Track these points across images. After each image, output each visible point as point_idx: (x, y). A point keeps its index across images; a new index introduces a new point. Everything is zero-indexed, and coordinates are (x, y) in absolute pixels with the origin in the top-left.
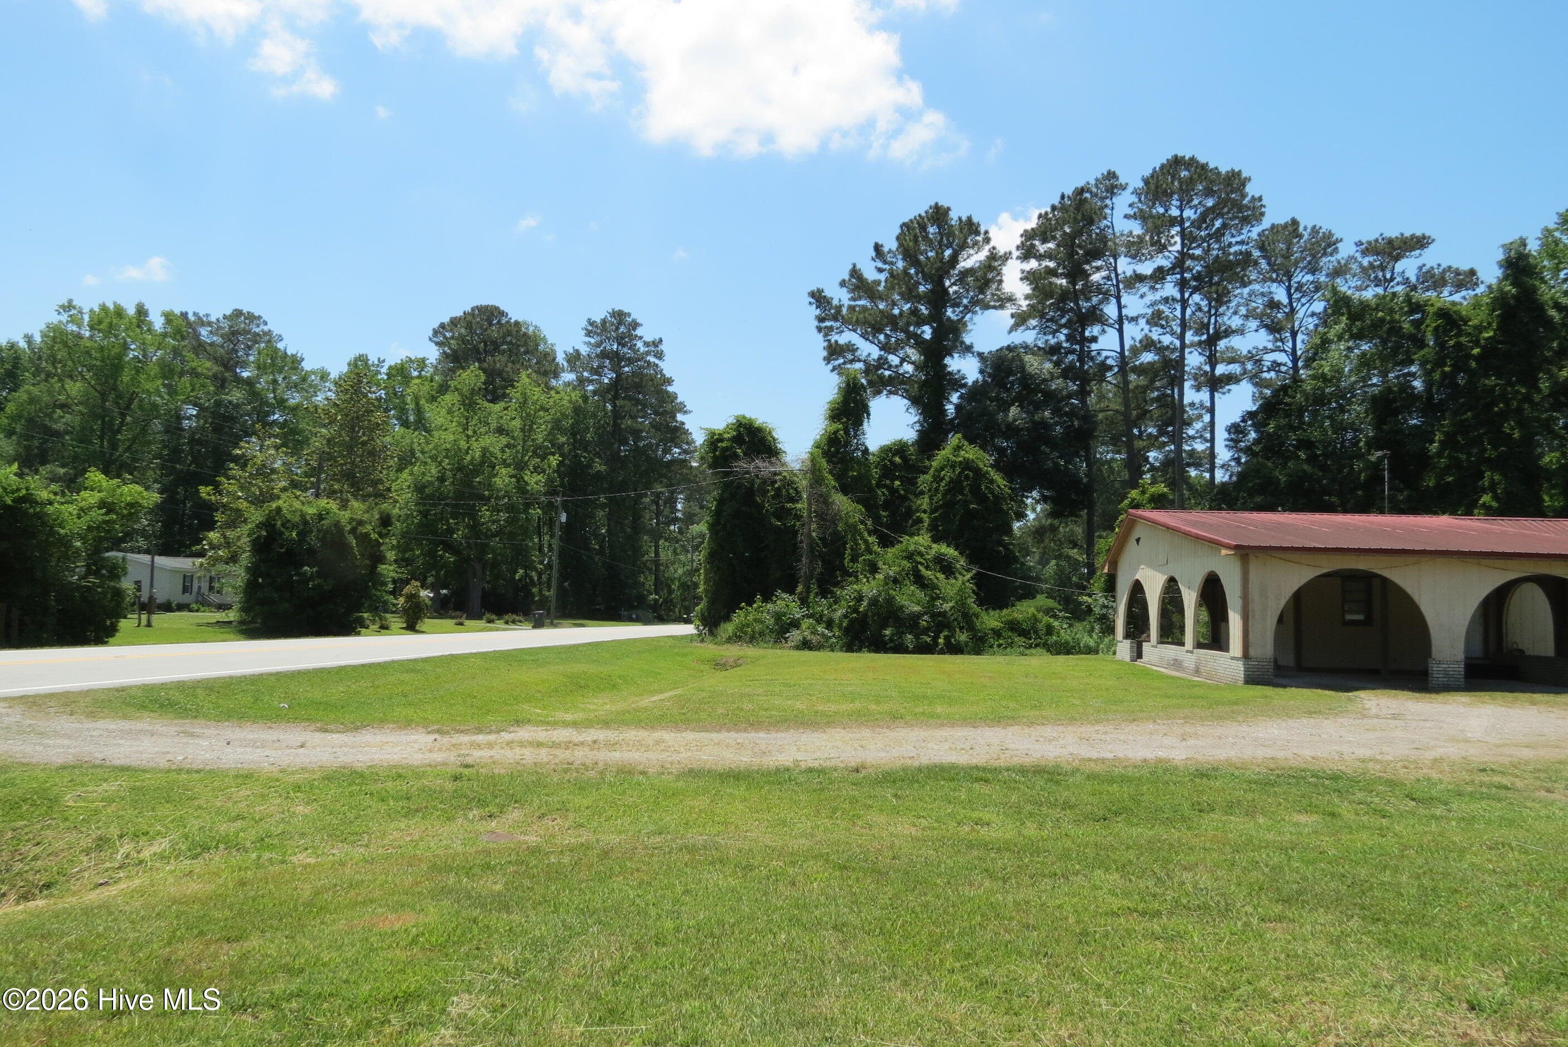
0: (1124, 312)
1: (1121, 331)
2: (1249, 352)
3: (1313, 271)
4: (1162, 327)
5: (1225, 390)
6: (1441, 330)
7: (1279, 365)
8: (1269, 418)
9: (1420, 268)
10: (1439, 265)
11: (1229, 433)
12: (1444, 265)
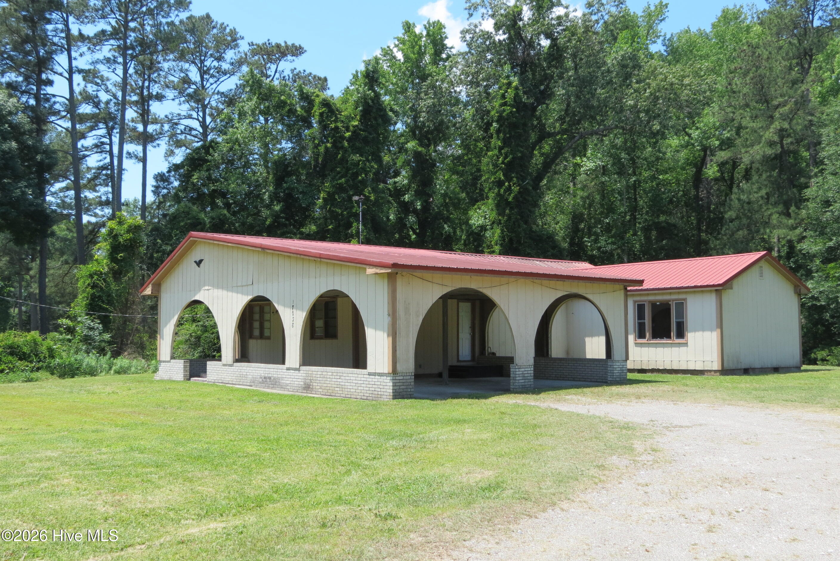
0: (74, 63)
1: (70, 80)
2: (166, 116)
3: (219, 59)
4: (97, 84)
5: (154, 144)
6: (325, 115)
7: (191, 129)
8: (194, 170)
9: (292, 71)
10: (304, 71)
11: (157, 181)
12: (307, 72)
